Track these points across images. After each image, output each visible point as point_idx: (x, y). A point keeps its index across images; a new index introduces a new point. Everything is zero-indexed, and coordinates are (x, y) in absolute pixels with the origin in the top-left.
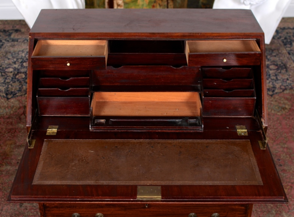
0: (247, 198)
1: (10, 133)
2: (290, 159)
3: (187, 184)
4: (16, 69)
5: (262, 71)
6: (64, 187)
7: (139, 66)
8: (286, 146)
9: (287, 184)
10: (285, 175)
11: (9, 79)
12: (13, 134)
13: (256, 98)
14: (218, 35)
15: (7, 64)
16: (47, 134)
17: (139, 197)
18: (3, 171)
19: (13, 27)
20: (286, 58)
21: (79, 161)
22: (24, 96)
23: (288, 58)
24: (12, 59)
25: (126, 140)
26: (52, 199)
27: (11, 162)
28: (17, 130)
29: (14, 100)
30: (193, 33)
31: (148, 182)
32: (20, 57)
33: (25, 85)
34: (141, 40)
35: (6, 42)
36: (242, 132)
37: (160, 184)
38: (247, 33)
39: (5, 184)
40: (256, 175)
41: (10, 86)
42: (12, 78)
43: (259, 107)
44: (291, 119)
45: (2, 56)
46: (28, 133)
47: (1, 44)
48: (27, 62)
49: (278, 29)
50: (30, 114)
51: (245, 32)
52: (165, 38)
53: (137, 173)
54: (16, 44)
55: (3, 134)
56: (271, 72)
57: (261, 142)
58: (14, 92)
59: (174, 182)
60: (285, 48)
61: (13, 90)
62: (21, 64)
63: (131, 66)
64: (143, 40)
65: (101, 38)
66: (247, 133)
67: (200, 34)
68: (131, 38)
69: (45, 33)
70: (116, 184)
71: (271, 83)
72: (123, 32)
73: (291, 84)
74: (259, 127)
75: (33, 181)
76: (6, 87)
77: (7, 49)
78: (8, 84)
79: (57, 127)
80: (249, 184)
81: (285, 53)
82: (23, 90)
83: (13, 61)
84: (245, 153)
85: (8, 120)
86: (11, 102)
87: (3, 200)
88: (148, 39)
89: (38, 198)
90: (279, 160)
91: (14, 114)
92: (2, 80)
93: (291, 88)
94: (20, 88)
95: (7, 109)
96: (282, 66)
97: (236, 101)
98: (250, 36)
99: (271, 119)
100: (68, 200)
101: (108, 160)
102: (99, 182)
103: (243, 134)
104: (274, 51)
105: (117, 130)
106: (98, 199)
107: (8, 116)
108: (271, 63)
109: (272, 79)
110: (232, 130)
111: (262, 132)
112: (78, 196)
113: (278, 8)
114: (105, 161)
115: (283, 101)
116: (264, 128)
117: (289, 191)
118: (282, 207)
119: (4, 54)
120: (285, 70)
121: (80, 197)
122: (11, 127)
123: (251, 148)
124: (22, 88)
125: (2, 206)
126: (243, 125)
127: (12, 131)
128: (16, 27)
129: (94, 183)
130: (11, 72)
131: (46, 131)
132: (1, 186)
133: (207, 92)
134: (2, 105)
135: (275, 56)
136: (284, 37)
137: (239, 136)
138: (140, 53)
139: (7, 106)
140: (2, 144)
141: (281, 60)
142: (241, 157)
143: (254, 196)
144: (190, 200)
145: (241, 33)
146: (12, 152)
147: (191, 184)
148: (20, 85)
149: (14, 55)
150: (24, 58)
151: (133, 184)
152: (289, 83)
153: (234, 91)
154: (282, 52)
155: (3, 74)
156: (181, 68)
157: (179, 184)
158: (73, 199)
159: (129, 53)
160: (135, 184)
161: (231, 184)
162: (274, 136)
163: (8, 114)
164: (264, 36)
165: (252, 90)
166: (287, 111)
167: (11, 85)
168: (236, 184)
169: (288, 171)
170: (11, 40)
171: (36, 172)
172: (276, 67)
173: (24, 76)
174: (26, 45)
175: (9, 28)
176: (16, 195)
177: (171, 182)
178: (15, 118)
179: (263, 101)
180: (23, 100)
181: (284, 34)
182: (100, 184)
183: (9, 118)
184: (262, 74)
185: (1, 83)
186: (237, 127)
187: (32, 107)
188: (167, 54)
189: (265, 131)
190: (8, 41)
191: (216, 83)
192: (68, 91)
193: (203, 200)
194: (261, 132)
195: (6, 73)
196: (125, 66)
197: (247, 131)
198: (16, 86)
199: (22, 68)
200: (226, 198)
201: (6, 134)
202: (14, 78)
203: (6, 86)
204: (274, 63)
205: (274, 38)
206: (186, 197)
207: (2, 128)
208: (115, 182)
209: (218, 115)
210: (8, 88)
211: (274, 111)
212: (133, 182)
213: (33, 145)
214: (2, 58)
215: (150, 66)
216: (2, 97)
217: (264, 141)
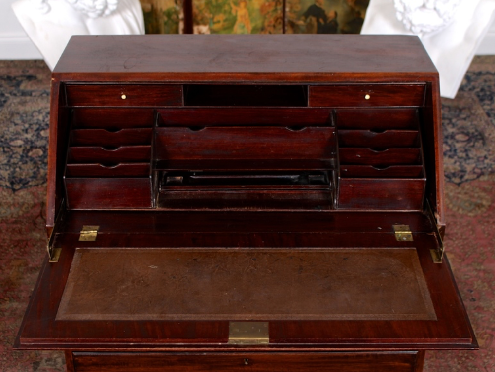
0: (412, 342)
1: (18, 248)
2: (490, 290)
3: (312, 319)
4: (28, 141)
5: (435, 135)
6: (108, 323)
7: (234, 127)
8: (482, 267)
9: (484, 331)
10: (480, 316)
11: (16, 158)
12: (22, 250)
13: (426, 179)
14: (363, 75)
15: (13, 133)
16: (81, 239)
17: (232, 340)
18: (6, 310)
19: (23, 72)
20: (483, 122)
21: (133, 282)
22: (42, 187)
23: (486, 122)
24: (21, 125)
25: (212, 248)
26: (87, 344)
27: (20, 296)
28: (29, 243)
29: (25, 192)
30: (322, 73)
31: (247, 315)
32: (36, 122)
33: (44, 167)
34: (236, 84)
35: (11, 97)
36: (404, 236)
37: (266, 319)
38: (411, 73)
39: (8, 332)
40: (425, 304)
41: (18, 169)
42: (22, 157)
43: (431, 194)
44: (491, 222)
45: (5, 119)
46: (49, 239)
47: (3, 99)
48: (47, 129)
49: (470, 75)
50: (53, 206)
51: (408, 71)
52: (275, 81)
53: (229, 301)
54: (28, 100)
55: (6, 250)
56: (458, 145)
57: (434, 251)
58: (25, 179)
59: (290, 315)
60: (482, 106)
61: (22, 175)
62: (36, 133)
63: (221, 128)
64: (239, 84)
65: (169, 80)
66: (411, 237)
67: (332, 74)
68: (219, 81)
69: (79, 73)
70: (195, 319)
71: (458, 164)
72: (206, 71)
73: (491, 165)
74: (432, 228)
75: (57, 314)
76: (12, 172)
77: (13, 108)
78: (15, 166)
79: (97, 227)
80: (414, 319)
81: (482, 114)
82: (39, 176)
83: (22, 128)
84: (408, 270)
85: (14, 226)
86: (19, 196)
87: (5, 359)
88: (248, 82)
89: (65, 342)
90: (472, 291)
91: (25, 215)
92: (5, 160)
93: (491, 173)
94: (34, 173)
95: (12, 208)
96: (477, 135)
97: (392, 184)
98: (416, 77)
99: (458, 223)
100: (114, 345)
101: (181, 280)
102: (167, 315)
103: (405, 239)
104: (463, 111)
105: (201, 191)
106: (164, 344)
107: (14, 219)
108: (457, 131)
109: (459, 158)
110: (387, 233)
111: (437, 236)
112: (131, 339)
113: (468, 38)
114: (177, 282)
115: (477, 193)
116: (439, 228)
117: (488, 342)
118: (475, 370)
119: (9, 117)
120: (481, 141)
121: (134, 340)
122: (19, 237)
123: (418, 260)
124: (38, 172)
125: (4, 369)
126: (405, 225)
127: (21, 244)
128: (28, 71)
129: (157, 317)
130: (20, 146)
131: (79, 235)
132: (3, 335)
133: (346, 170)
134: (5, 201)
135: (465, 119)
136: (480, 87)
137: (398, 242)
138: (234, 107)
139: (12, 202)
140: (3, 266)
141: (475, 125)
142: (401, 275)
143: (422, 338)
144: (316, 344)
145: (401, 73)
146: (20, 278)
147: (318, 319)
148: (35, 167)
149: (25, 119)
150: (42, 122)
151: (222, 319)
152: (488, 164)
153: (389, 167)
154: (476, 112)
155: (6, 149)
156: (302, 130)
157: (298, 319)
158: (124, 344)
159: (216, 107)
160: (226, 319)
161: (384, 319)
162: (462, 251)
163: (14, 216)
164: (438, 78)
165: (419, 166)
166: (484, 209)
167: (20, 168)
168: (393, 319)
169: (485, 309)
170: (20, 94)
171: (61, 301)
172: (467, 138)
173: (41, 153)
174: (45, 101)
175: (17, 74)
176: (29, 337)
177: (285, 315)
178: (25, 223)
179: (438, 185)
180: (39, 192)
181: (479, 83)
182: (168, 319)
183: (15, 222)
184: (435, 140)
185: (3, 165)
186: (395, 227)
187: (55, 195)
188: (279, 107)
189: (441, 234)
190: (15, 95)
191: (360, 155)
192: (115, 168)
193: (338, 344)
194: (435, 235)
195: (12, 148)
196: (209, 128)
197: (412, 234)
198: (28, 170)
199: (39, 139)
200: (375, 340)
201: (10, 249)
202: (24, 155)
203: (12, 169)
204: (463, 131)
205: (461, 89)
206: (309, 339)
207: (4, 240)
208: (193, 315)
209: (365, 208)
210: (14, 172)
211: (463, 209)
212: (222, 315)
213: (58, 257)
214: (4, 123)
215: (251, 127)
216: (5, 188)
217: (440, 249)
